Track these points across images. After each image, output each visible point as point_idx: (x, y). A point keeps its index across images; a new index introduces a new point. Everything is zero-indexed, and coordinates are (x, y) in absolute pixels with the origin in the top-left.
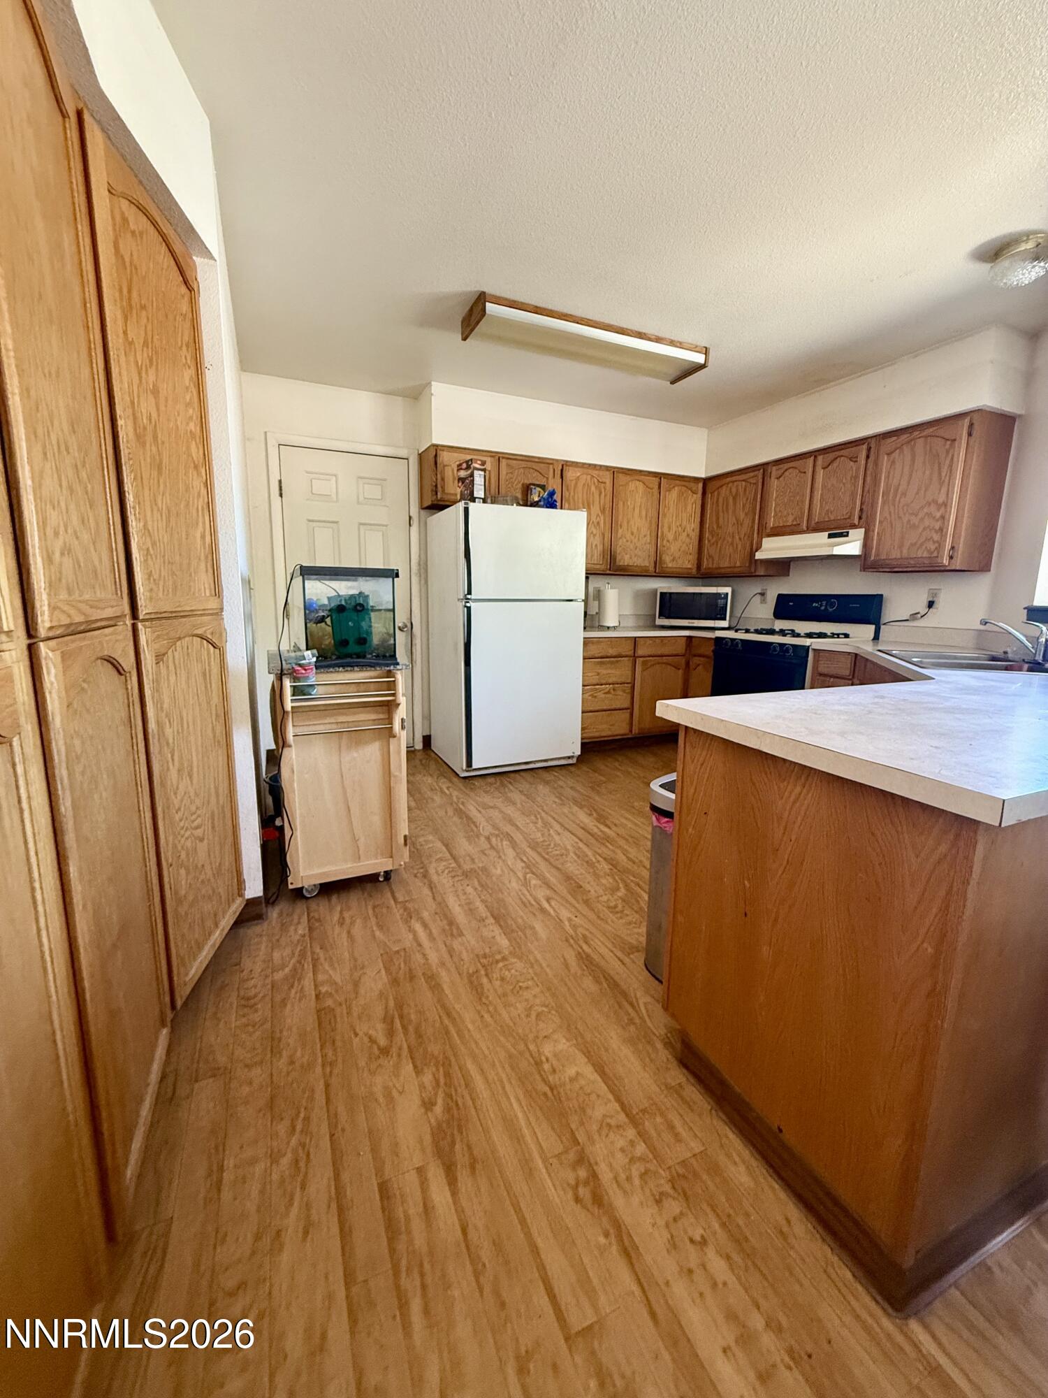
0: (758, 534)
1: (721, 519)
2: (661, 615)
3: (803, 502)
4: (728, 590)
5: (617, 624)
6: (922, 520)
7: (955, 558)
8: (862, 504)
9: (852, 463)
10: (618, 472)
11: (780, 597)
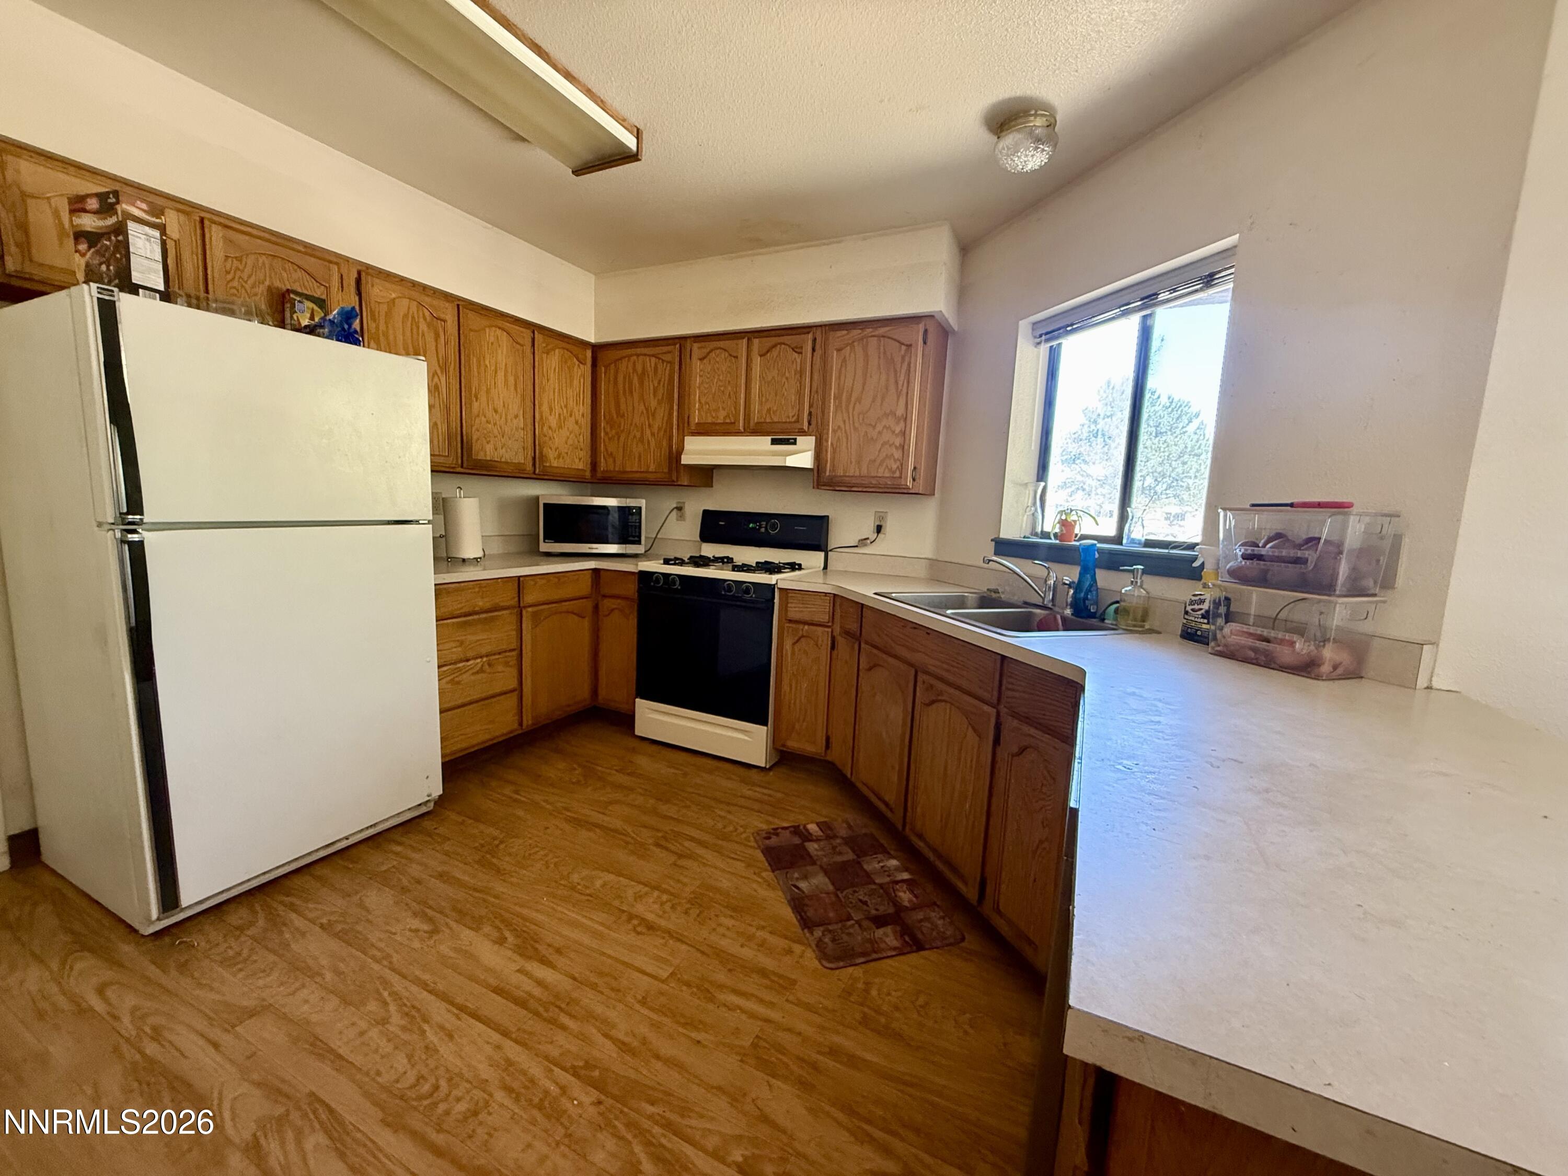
0: (678, 429)
1: (623, 407)
2: (546, 537)
3: (736, 393)
4: (642, 503)
5: (480, 554)
6: (880, 433)
7: (917, 480)
8: (811, 406)
9: (796, 355)
10: (464, 307)
11: (706, 513)
